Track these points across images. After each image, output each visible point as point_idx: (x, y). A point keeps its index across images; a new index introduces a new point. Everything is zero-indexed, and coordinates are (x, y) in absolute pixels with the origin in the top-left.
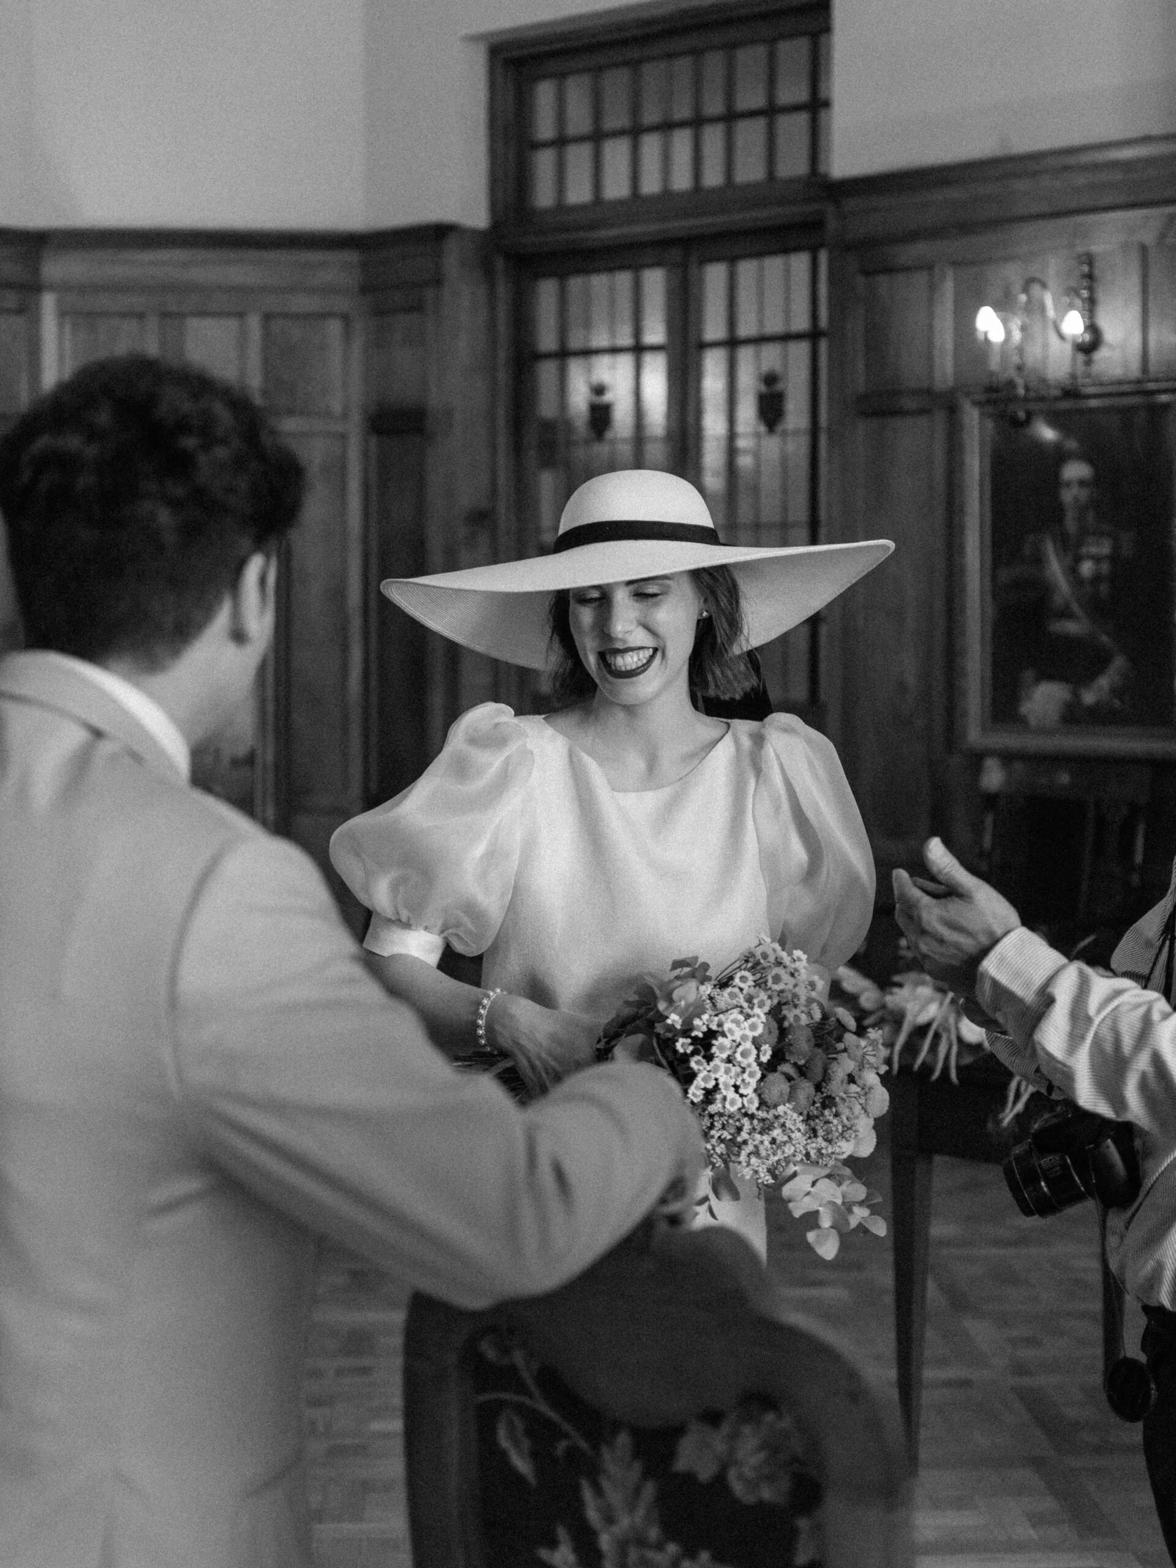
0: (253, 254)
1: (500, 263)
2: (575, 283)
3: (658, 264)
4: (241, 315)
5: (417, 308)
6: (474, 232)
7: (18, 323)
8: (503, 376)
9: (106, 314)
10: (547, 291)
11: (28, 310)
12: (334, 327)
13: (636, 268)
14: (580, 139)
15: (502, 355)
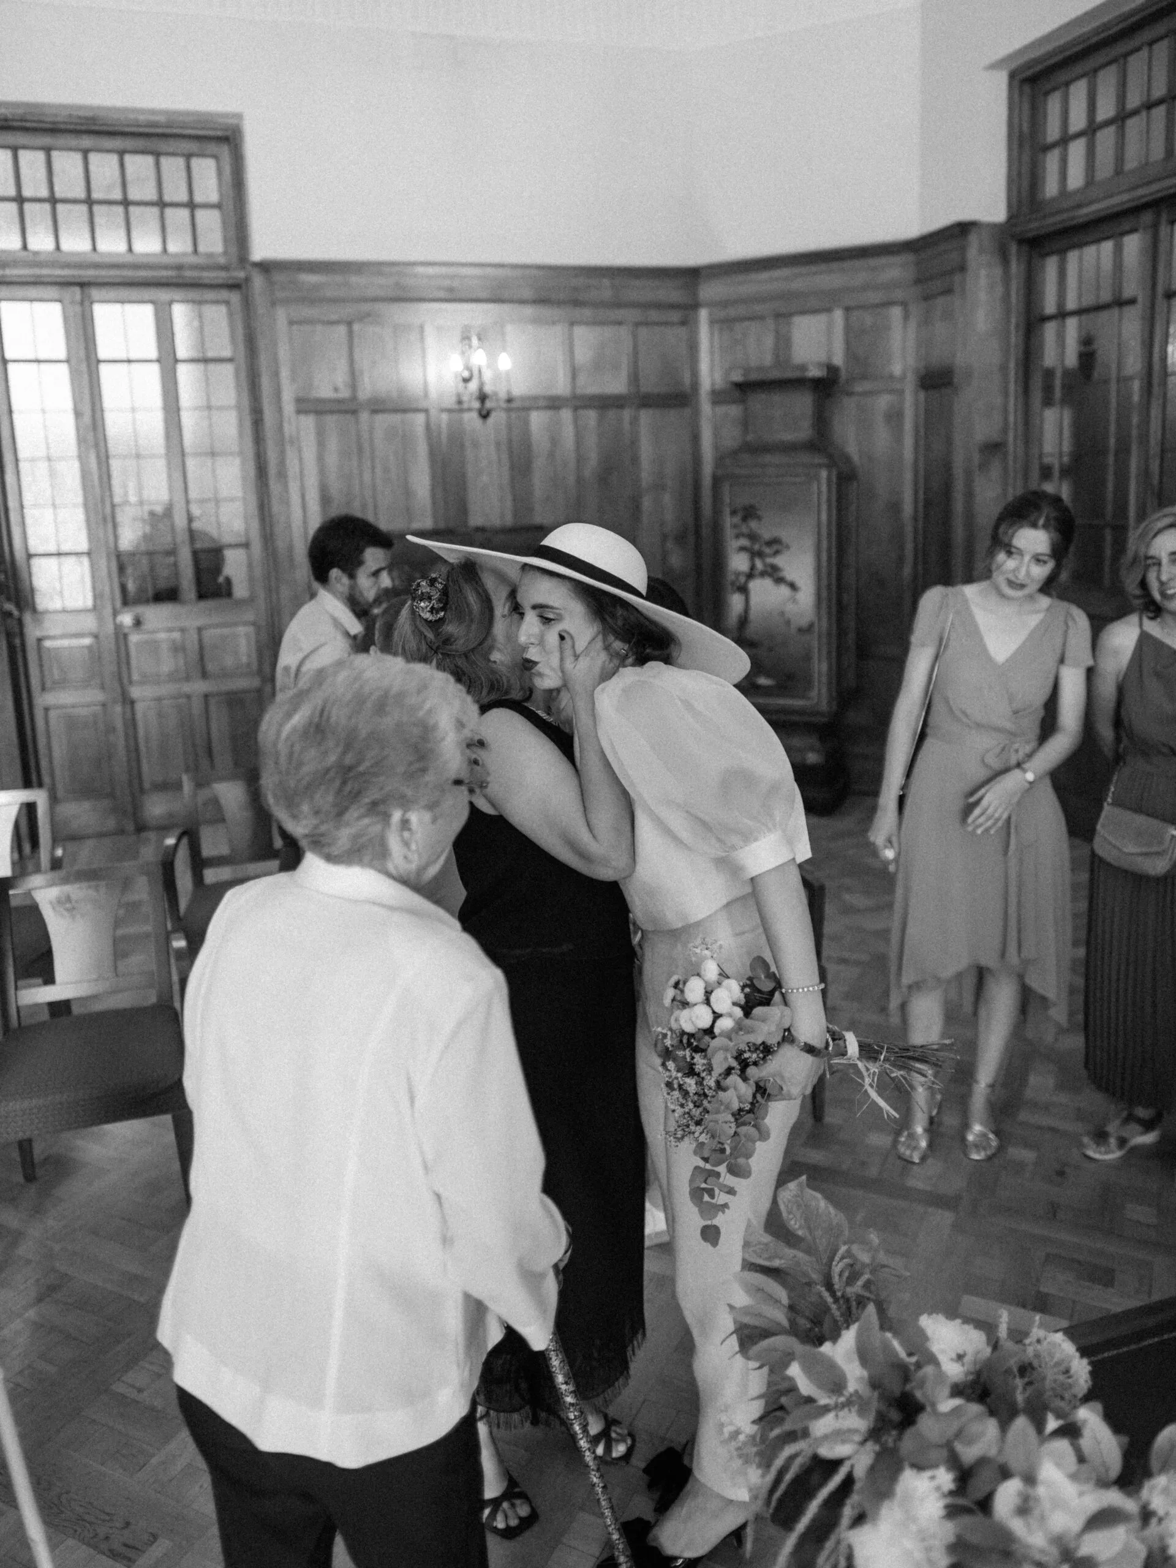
1: (1013, 248)
2: (1071, 258)
3: (1133, 231)
4: (830, 310)
5: (948, 291)
6: (993, 226)
7: (682, 332)
8: (1014, 338)
9: (741, 319)
10: (1051, 266)
11: (688, 322)
12: (896, 312)
13: (1118, 237)
14: (1078, 136)
15: (1013, 320)
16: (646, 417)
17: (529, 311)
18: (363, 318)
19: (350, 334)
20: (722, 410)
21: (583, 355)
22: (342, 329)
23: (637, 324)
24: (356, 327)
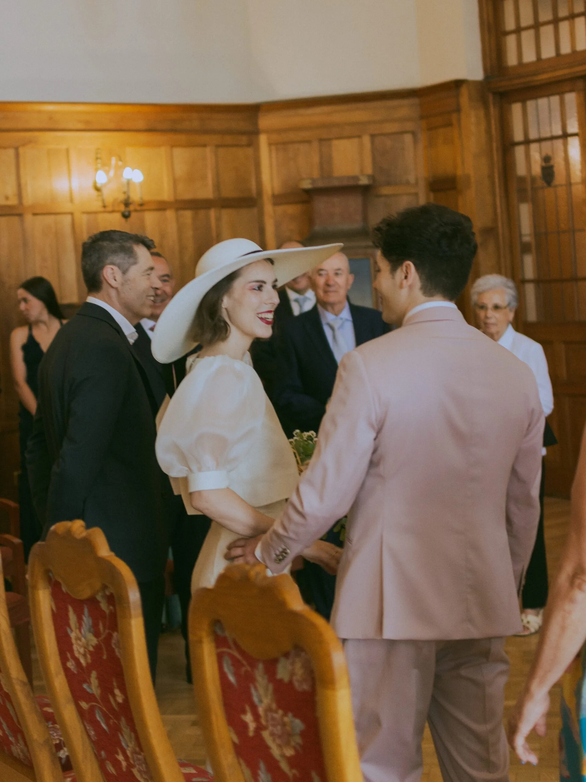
0: (361, 105)
1: (491, 98)
2: (530, 104)
3: (571, 91)
4: (359, 137)
5: (449, 124)
6: (475, 83)
7: (249, 151)
8: (496, 157)
9: (292, 142)
10: (516, 109)
11: (253, 144)
12: (408, 138)
13: (561, 94)
14: (527, 28)
15: (495, 145)
16: (226, 215)
17: (143, 137)
18: (26, 143)
19: (17, 155)
20: (280, 209)
21: (180, 169)
22: (11, 152)
23: (218, 146)
24: (21, 150)
